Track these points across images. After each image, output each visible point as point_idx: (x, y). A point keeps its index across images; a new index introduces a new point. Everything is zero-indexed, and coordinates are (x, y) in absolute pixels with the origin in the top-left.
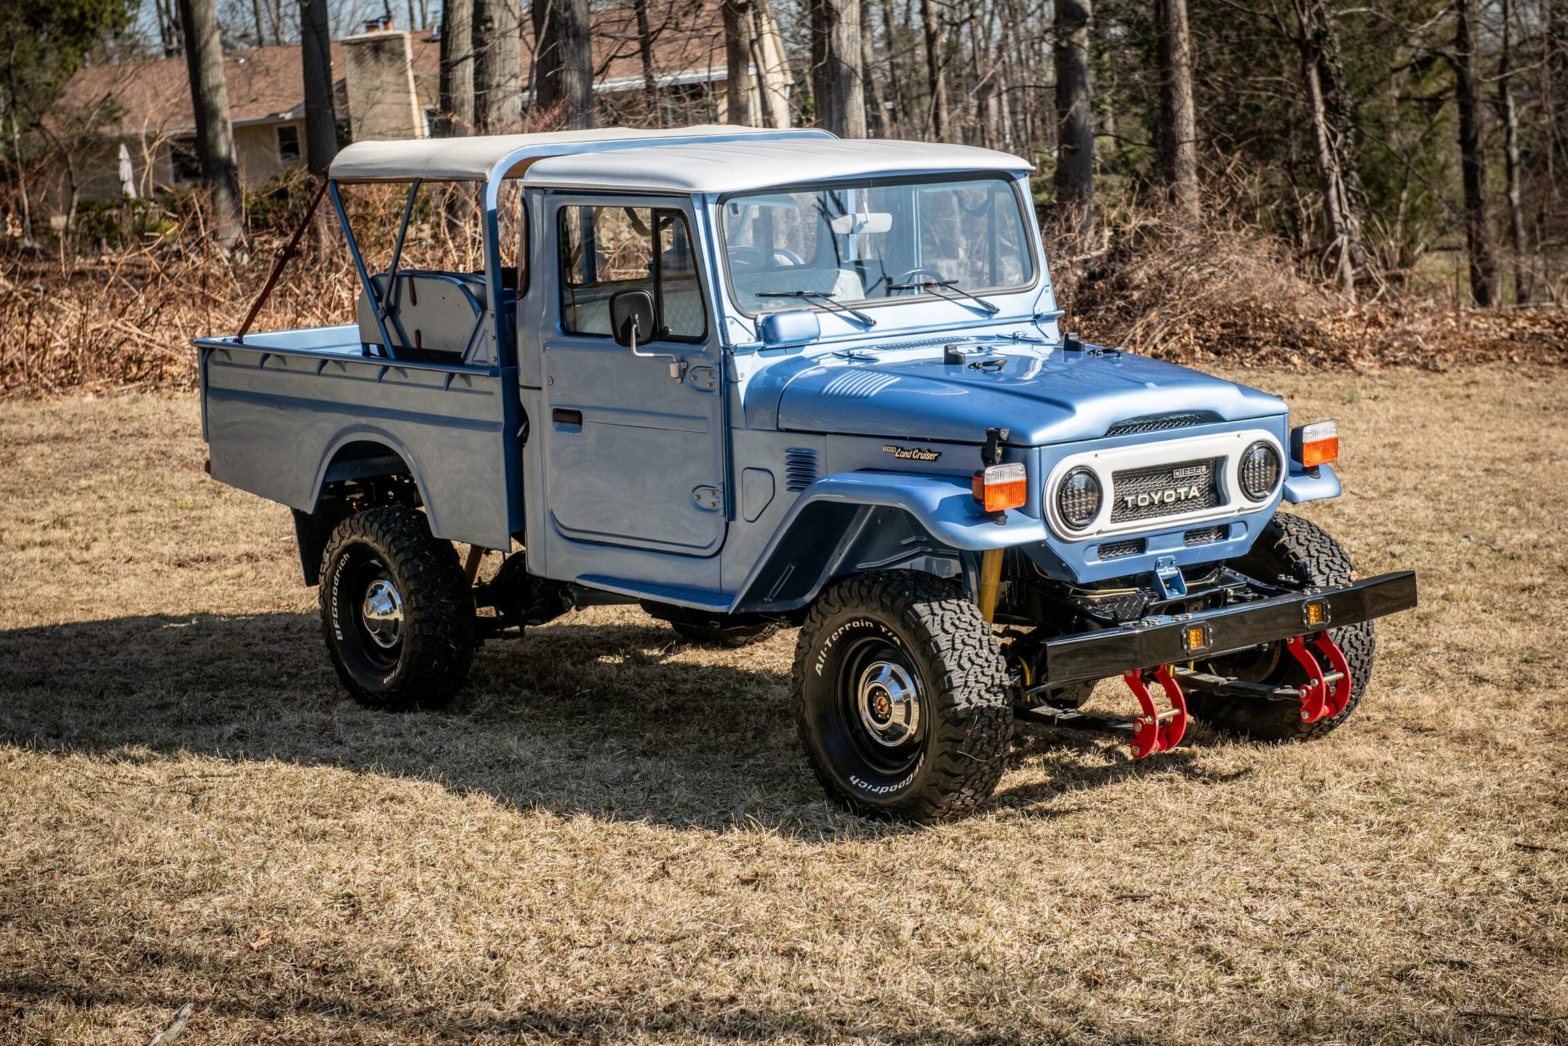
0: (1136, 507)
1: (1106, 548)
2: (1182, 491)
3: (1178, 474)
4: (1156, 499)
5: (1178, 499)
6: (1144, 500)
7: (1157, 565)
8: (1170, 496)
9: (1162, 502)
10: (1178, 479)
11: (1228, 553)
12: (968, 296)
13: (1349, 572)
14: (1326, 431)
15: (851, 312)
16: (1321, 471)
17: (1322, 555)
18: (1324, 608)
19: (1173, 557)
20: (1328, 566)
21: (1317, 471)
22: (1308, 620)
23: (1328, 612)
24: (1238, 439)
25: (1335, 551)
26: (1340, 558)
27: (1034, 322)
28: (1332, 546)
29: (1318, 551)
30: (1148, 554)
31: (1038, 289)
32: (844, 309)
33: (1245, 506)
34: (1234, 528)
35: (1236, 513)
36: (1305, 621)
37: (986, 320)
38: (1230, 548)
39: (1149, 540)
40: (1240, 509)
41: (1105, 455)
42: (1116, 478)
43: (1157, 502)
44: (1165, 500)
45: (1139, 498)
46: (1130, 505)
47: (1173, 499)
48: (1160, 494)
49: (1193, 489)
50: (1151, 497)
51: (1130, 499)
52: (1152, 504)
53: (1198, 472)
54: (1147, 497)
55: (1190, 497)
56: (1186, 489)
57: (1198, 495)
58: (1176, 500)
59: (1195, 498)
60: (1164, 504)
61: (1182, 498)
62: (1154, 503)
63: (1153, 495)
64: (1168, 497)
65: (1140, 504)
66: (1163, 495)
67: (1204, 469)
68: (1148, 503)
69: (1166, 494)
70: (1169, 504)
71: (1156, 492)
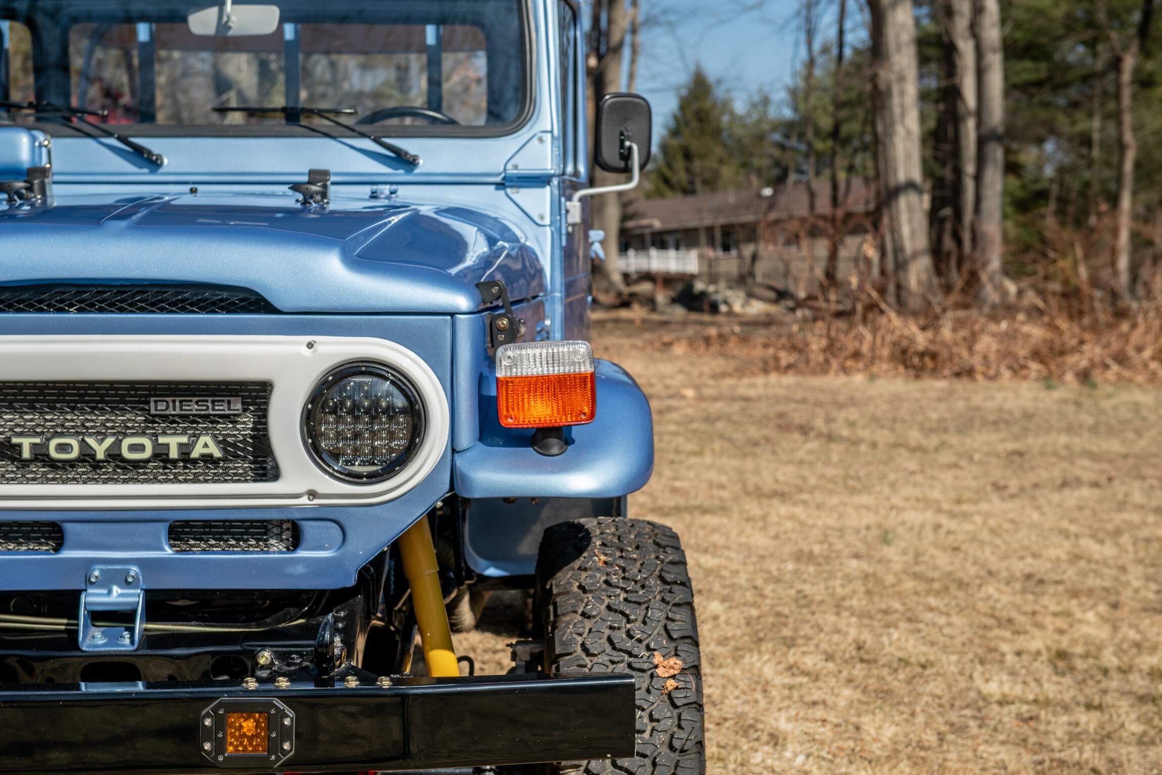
0: (41, 456)
2: (173, 442)
3: (159, 407)
4: (100, 451)
5: (161, 457)
6: (62, 448)
7: (88, 581)
8: (138, 446)
9: (114, 456)
10: (164, 418)
11: (291, 576)
12: (363, 135)
13: (658, 658)
14: (553, 360)
15: (120, 139)
16: (568, 441)
17: (611, 617)
18: (273, 721)
19: (134, 570)
20: (610, 640)
21: (554, 441)
22: (220, 747)
23: (285, 734)
24: (307, 352)
25: (657, 614)
26: (660, 629)
27: (500, 186)
28: (656, 603)
29: (609, 608)
30: (66, 554)
31: (523, 135)
32: (109, 134)
33: (321, 490)
34: (310, 529)
35: (304, 500)
36: (207, 746)
37: (400, 174)
38: (300, 569)
39: (69, 528)
40: (312, 494)
43: (100, 456)
44: (127, 454)
45: (54, 443)
46: (26, 454)
47: (147, 454)
48: (109, 441)
49: (204, 439)
50: (83, 443)
51: (26, 444)
52: (87, 457)
53: (221, 408)
54: (74, 442)
55: (195, 454)
56: (184, 439)
57: (217, 454)
58: (156, 456)
59: (208, 459)
60: (124, 460)
61: (174, 454)
62: (93, 456)
63: (91, 441)
64: (133, 448)
65: (54, 454)
66: (118, 443)
67: (238, 406)
68: (74, 454)
69: (127, 442)
70: (135, 463)
71: (102, 437)
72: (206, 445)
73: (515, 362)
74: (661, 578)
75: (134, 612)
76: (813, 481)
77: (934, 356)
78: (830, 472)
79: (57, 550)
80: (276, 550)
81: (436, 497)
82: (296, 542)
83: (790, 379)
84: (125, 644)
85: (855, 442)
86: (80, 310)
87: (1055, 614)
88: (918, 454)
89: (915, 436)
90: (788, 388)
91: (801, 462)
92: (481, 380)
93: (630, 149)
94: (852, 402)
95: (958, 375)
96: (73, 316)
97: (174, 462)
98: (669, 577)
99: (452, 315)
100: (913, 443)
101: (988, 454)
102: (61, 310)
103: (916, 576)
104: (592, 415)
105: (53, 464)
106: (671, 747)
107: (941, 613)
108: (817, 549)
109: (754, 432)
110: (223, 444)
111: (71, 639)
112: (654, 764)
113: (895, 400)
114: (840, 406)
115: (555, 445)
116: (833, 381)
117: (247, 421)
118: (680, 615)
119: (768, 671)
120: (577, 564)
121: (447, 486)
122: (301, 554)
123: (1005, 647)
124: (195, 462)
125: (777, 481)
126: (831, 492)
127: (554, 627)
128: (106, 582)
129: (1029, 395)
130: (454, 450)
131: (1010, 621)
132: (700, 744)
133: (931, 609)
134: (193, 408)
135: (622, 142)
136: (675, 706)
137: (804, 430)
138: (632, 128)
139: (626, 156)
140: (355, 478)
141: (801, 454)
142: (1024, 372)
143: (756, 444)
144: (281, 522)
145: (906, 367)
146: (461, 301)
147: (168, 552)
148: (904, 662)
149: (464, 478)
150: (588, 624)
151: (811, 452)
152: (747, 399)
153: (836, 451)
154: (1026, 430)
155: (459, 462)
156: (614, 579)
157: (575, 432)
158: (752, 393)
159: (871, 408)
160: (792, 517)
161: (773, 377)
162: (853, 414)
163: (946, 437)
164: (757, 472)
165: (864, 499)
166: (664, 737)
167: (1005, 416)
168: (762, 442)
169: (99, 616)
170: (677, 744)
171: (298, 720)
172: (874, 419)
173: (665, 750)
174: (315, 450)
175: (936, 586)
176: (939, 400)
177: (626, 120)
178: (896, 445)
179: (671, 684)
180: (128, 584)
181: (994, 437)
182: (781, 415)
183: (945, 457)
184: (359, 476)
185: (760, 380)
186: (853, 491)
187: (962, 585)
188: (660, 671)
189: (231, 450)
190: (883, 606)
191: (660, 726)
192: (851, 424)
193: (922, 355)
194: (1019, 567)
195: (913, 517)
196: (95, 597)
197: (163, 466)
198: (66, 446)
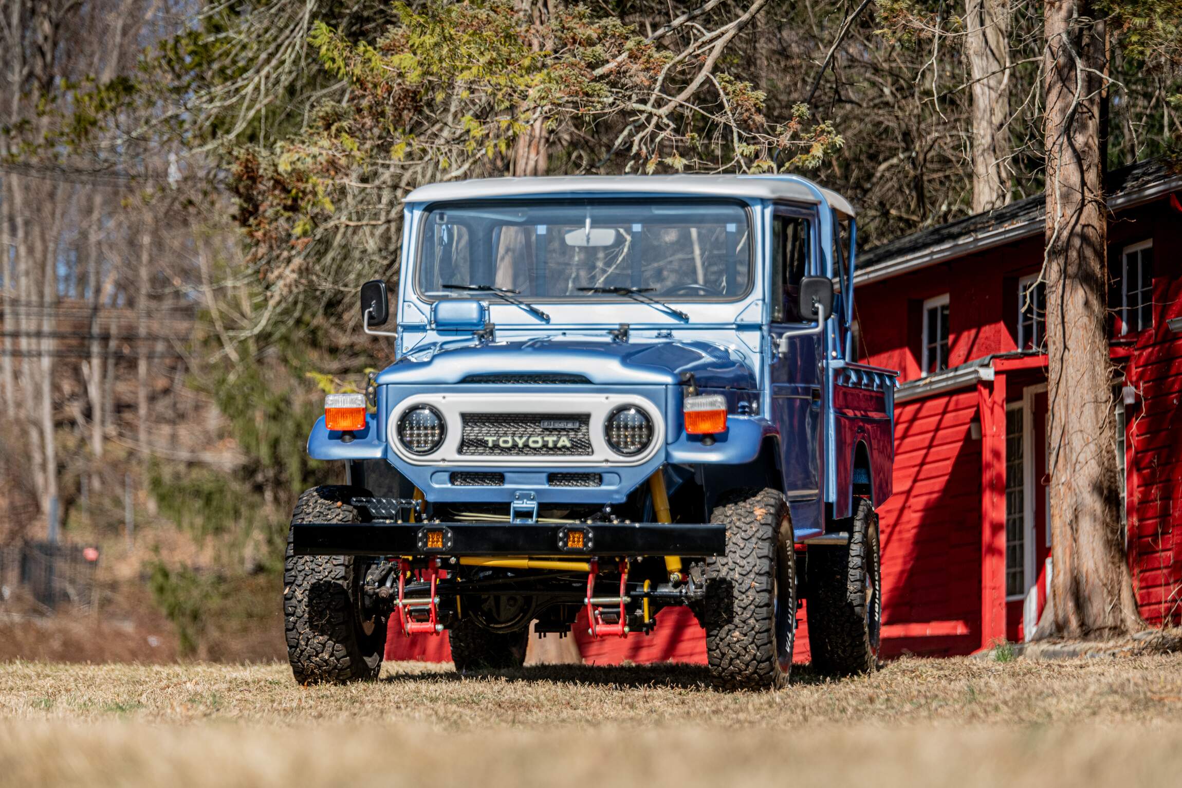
0: (496, 446)
1: (458, 475)
2: (550, 440)
3: (545, 424)
4: (520, 443)
5: (545, 445)
7: (514, 498)
8: (536, 441)
9: (526, 445)
12: (657, 302)
14: (708, 404)
15: (527, 305)
16: (716, 440)
18: (586, 536)
19: (533, 493)
21: (709, 439)
22: (566, 544)
23: (590, 540)
24: (605, 401)
27: (735, 329)
30: (507, 486)
31: (747, 301)
32: (521, 303)
33: (610, 459)
34: (606, 477)
35: (604, 464)
36: (561, 544)
38: (601, 494)
39: (507, 475)
40: (607, 461)
41: (452, 397)
42: (468, 419)
43: (520, 445)
44: (531, 445)
45: (501, 440)
46: (490, 444)
47: (540, 445)
48: (524, 439)
49: (564, 438)
50: (514, 440)
51: (490, 440)
52: (515, 446)
53: (570, 426)
55: (559, 445)
56: (555, 438)
57: (569, 445)
58: (543, 445)
59: (564, 447)
60: (530, 447)
61: (551, 445)
62: (517, 445)
63: (517, 439)
64: (534, 442)
65: (501, 445)
66: (528, 440)
67: (577, 424)
68: (510, 445)
69: (531, 439)
70: (535, 449)
71: (521, 437)
72: (564, 441)
73: (691, 406)
75: (533, 512)
79: (501, 484)
80: (593, 486)
81: (658, 464)
82: (600, 483)
86: (513, 384)
92: (677, 413)
93: (817, 308)
99: (666, 385)
110: (571, 441)
115: (709, 442)
117: (580, 433)
121: (663, 459)
122: (603, 487)
124: (560, 449)
128: (522, 499)
130: (666, 443)
134: (559, 425)
135: (813, 305)
140: (625, 454)
144: (595, 474)
146: (669, 380)
147: (546, 486)
149: (671, 455)
155: (668, 448)
169: (519, 513)
171: (594, 535)
174: (609, 443)
177: (816, 291)
180: (530, 500)
184: (628, 453)
189: (574, 445)
196: (517, 505)
197: (546, 449)
198: (506, 441)
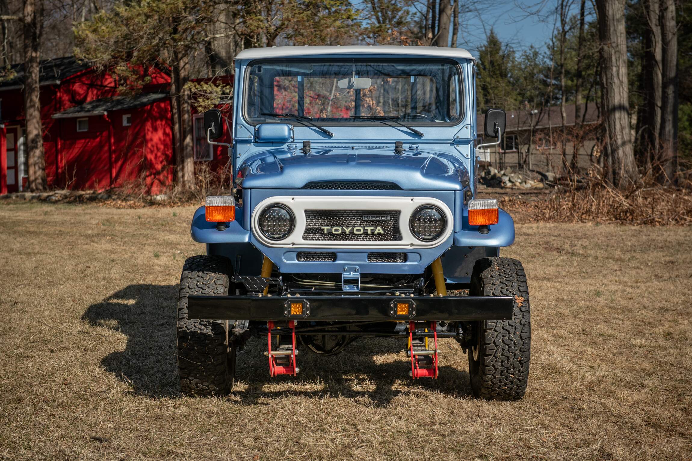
0: (330, 233)
1: (303, 254)
2: (369, 229)
3: (365, 218)
4: (347, 231)
5: (366, 233)
6: (336, 230)
7: (344, 270)
8: (359, 230)
9: (352, 233)
10: (367, 221)
11: (404, 270)
12: (403, 126)
13: (516, 297)
14: (486, 205)
15: (318, 127)
16: (489, 230)
17: (501, 285)
18: (410, 306)
19: (357, 267)
20: (501, 292)
21: (485, 229)
22: (396, 313)
23: (413, 309)
24: (411, 202)
25: (516, 284)
26: (517, 289)
27: (452, 144)
28: (515, 281)
29: (501, 282)
30: (338, 262)
31: (461, 126)
32: (314, 126)
33: (415, 243)
34: (410, 256)
35: (409, 247)
36: (392, 312)
37: (416, 140)
38: (406, 268)
39: (338, 254)
40: (412, 245)
41: (299, 199)
42: (310, 214)
43: (347, 233)
44: (355, 232)
45: (334, 229)
46: (326, 232)
47: (361, 232)
48: (350, 228)
49: (378, 228)
50: (342, 229)
51: (326, 229)
52: (343, 233)
53: (384, 219)
54: (340, 228)
55: (376, 233)
56: (373, 228)
57: (382, 233)
58: (364, 233)
59: (380, 234)
60: (354, 234)
61: (369, 232)
62: (345, 233)
63: (345, 228)
64: (357, 230)
65: (334, 232)
66: (353, 229)
67: (389, 218)
68: (340, 232)
69: (355, 229)
70: (358, 235)
71: (348, 227)
72: (379, 230)
73: (474, 205)
74: (516, 274)
75: (358, 280)
76: (564, 274)
77: (632, 212)
78: (573, 270)
79: (334, 261)
80: (399, 262)
81: (448, 247)
82: (405, 259)
83: (551, 225)
84: (355, 289)
85: (586, 257)
86: (342, 189)
87: (670, 321)
88: (619, 263)
89: (618, 253)
90: (550, 229)
91: (558, 265)
92: (462, 211)
93: (498, 129)
94: (585, 236)
95: (645, 223)
96: (340, 190)
97: (369, 235)
98: (519, 274)
99: (455, 191)
100: (617, 257)
101: (655, 263)
102: (336, 189)
103: (610, 307)
104: (497, 222)
105: (333, 235)
106: (521, 324)
107: (620, 320)
108: (565, 298)
109: (532, 251)
110: (384, 229)
111: (340, 288)
112: (515, 328)
113: (610, 236)
114: (579, 238)
115: (485, 230)
116: (575, 226)
117: (391, 224)
118: (523, 285)
119: (545, 336)
120: (489, 269)
121: (452, 243)
122: (408, 263)
123: (646, 332)
124: (375, 235)
125: (545, 273)
126: (573, 278)
127: (483, 288)
128: (349, 270)
129: (682, 234)
130: (454, 232)
131: (650, 323)
132: (529, 323)
133: (616, 319)
134: (376, 219)
135: (495, 127)
136: (522, 311)
137: (559, 250)
138: (498, 122)
139: (496, 132)
140: (425, 240)
141: (557, 262)
142: (683, 222)
143: (534, 257)
144: (400, 254)
145: (616, 219)
146: (457, 187)
147: (367, 262)
148: (602, 335)
149: (458, 240)
150: (494, 287)
151: (563, 261)
152: (528, 235)
153: (576, 260)
154: (678, 251)
155: (456, 235)
156: (502, 274)
157: (491, 227)
158: (530, 231)
159: (596, 240)
160: (554, 287)
161: (541, 224)
162: (585, 242)
163: (635, 255)
164: (535, 269)
165: (590, 281)
166: (518, 321)
167: (667, 244)
168: (537, 255)
169: (347, 282)
170: (522, 323)
171: (417, 306)
172: (597, 245)
173: (518, 324)
174: (413, 231)
175: (619, 311)
176: (633, 235)
177: (496, 118)
178: (607, 258)
179: (520, 304)
180: (355, 271)
181: (661, 254)
182: (547, 243)
183: (633, 264)
184: (426, 239)
185: (535, 225)
186: (583, 278)
187: (630, 311)
188: (517, 301)
189: (386, 232)
190: (595, 317)
191: (517, 317)
192: (585, 247)
193: (626, 212)
194: (658, 305)
195: (613, 288)
196: (346, 275)
197: (366, 236)
198: (337, 230)
